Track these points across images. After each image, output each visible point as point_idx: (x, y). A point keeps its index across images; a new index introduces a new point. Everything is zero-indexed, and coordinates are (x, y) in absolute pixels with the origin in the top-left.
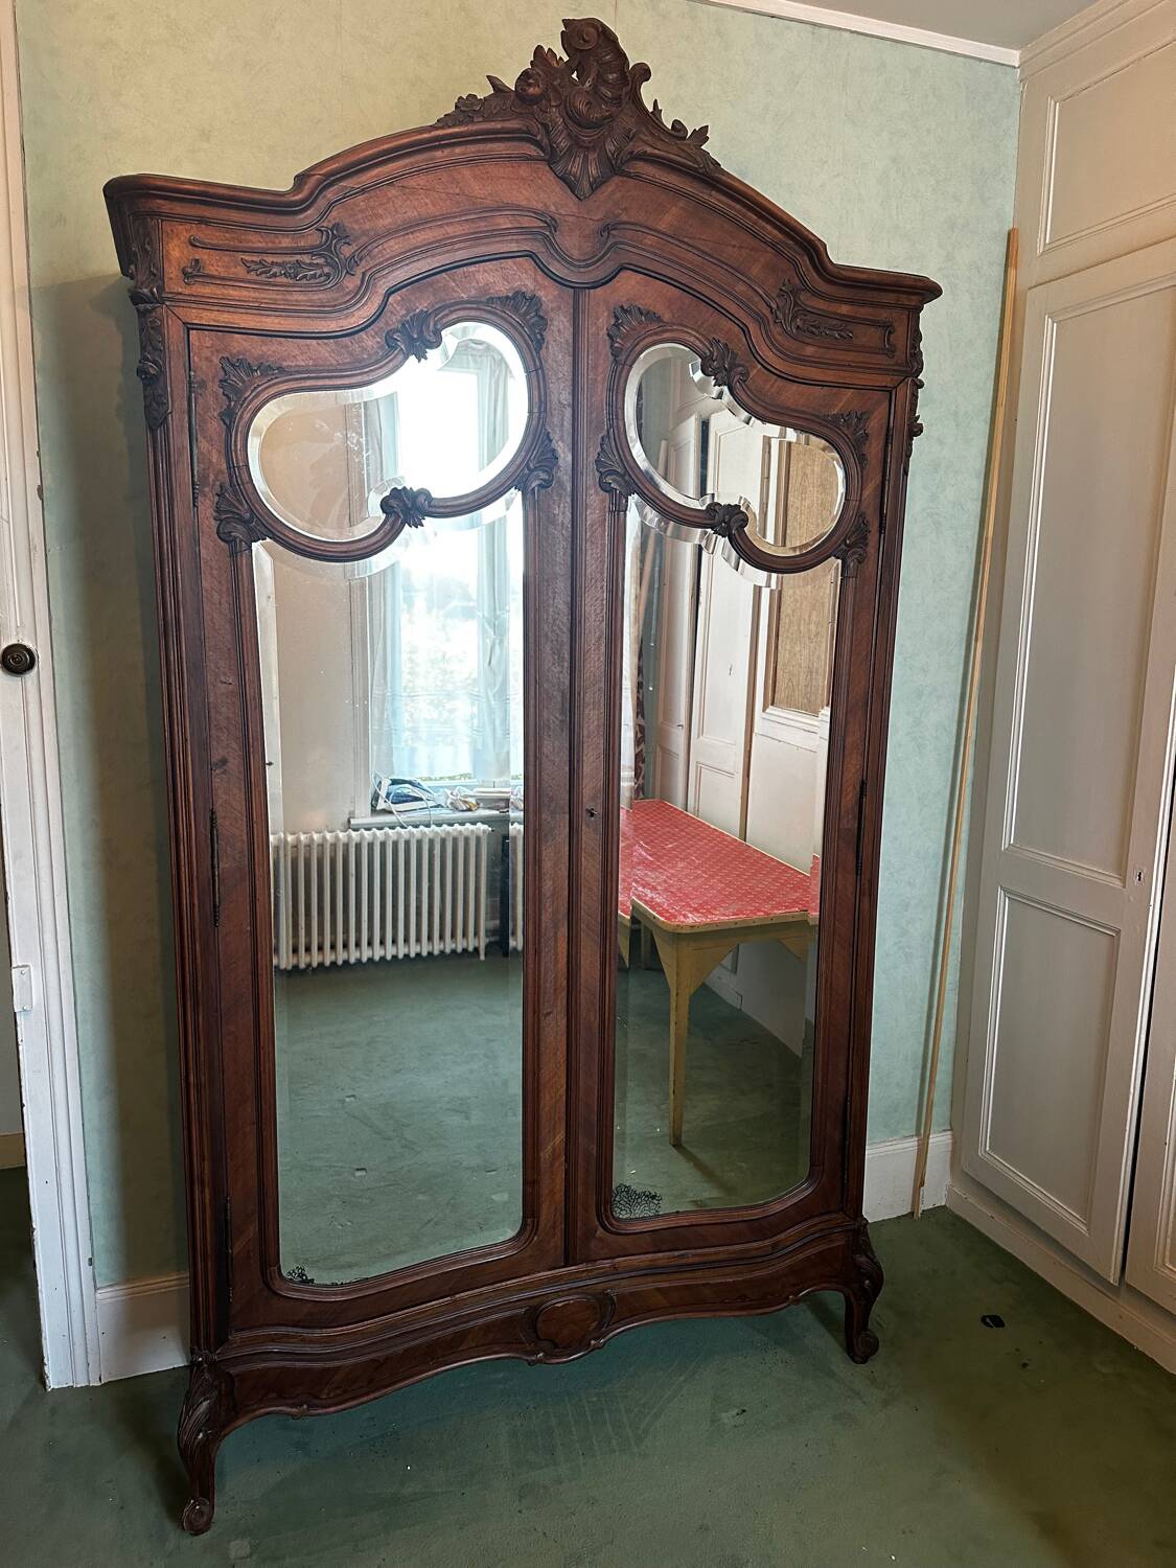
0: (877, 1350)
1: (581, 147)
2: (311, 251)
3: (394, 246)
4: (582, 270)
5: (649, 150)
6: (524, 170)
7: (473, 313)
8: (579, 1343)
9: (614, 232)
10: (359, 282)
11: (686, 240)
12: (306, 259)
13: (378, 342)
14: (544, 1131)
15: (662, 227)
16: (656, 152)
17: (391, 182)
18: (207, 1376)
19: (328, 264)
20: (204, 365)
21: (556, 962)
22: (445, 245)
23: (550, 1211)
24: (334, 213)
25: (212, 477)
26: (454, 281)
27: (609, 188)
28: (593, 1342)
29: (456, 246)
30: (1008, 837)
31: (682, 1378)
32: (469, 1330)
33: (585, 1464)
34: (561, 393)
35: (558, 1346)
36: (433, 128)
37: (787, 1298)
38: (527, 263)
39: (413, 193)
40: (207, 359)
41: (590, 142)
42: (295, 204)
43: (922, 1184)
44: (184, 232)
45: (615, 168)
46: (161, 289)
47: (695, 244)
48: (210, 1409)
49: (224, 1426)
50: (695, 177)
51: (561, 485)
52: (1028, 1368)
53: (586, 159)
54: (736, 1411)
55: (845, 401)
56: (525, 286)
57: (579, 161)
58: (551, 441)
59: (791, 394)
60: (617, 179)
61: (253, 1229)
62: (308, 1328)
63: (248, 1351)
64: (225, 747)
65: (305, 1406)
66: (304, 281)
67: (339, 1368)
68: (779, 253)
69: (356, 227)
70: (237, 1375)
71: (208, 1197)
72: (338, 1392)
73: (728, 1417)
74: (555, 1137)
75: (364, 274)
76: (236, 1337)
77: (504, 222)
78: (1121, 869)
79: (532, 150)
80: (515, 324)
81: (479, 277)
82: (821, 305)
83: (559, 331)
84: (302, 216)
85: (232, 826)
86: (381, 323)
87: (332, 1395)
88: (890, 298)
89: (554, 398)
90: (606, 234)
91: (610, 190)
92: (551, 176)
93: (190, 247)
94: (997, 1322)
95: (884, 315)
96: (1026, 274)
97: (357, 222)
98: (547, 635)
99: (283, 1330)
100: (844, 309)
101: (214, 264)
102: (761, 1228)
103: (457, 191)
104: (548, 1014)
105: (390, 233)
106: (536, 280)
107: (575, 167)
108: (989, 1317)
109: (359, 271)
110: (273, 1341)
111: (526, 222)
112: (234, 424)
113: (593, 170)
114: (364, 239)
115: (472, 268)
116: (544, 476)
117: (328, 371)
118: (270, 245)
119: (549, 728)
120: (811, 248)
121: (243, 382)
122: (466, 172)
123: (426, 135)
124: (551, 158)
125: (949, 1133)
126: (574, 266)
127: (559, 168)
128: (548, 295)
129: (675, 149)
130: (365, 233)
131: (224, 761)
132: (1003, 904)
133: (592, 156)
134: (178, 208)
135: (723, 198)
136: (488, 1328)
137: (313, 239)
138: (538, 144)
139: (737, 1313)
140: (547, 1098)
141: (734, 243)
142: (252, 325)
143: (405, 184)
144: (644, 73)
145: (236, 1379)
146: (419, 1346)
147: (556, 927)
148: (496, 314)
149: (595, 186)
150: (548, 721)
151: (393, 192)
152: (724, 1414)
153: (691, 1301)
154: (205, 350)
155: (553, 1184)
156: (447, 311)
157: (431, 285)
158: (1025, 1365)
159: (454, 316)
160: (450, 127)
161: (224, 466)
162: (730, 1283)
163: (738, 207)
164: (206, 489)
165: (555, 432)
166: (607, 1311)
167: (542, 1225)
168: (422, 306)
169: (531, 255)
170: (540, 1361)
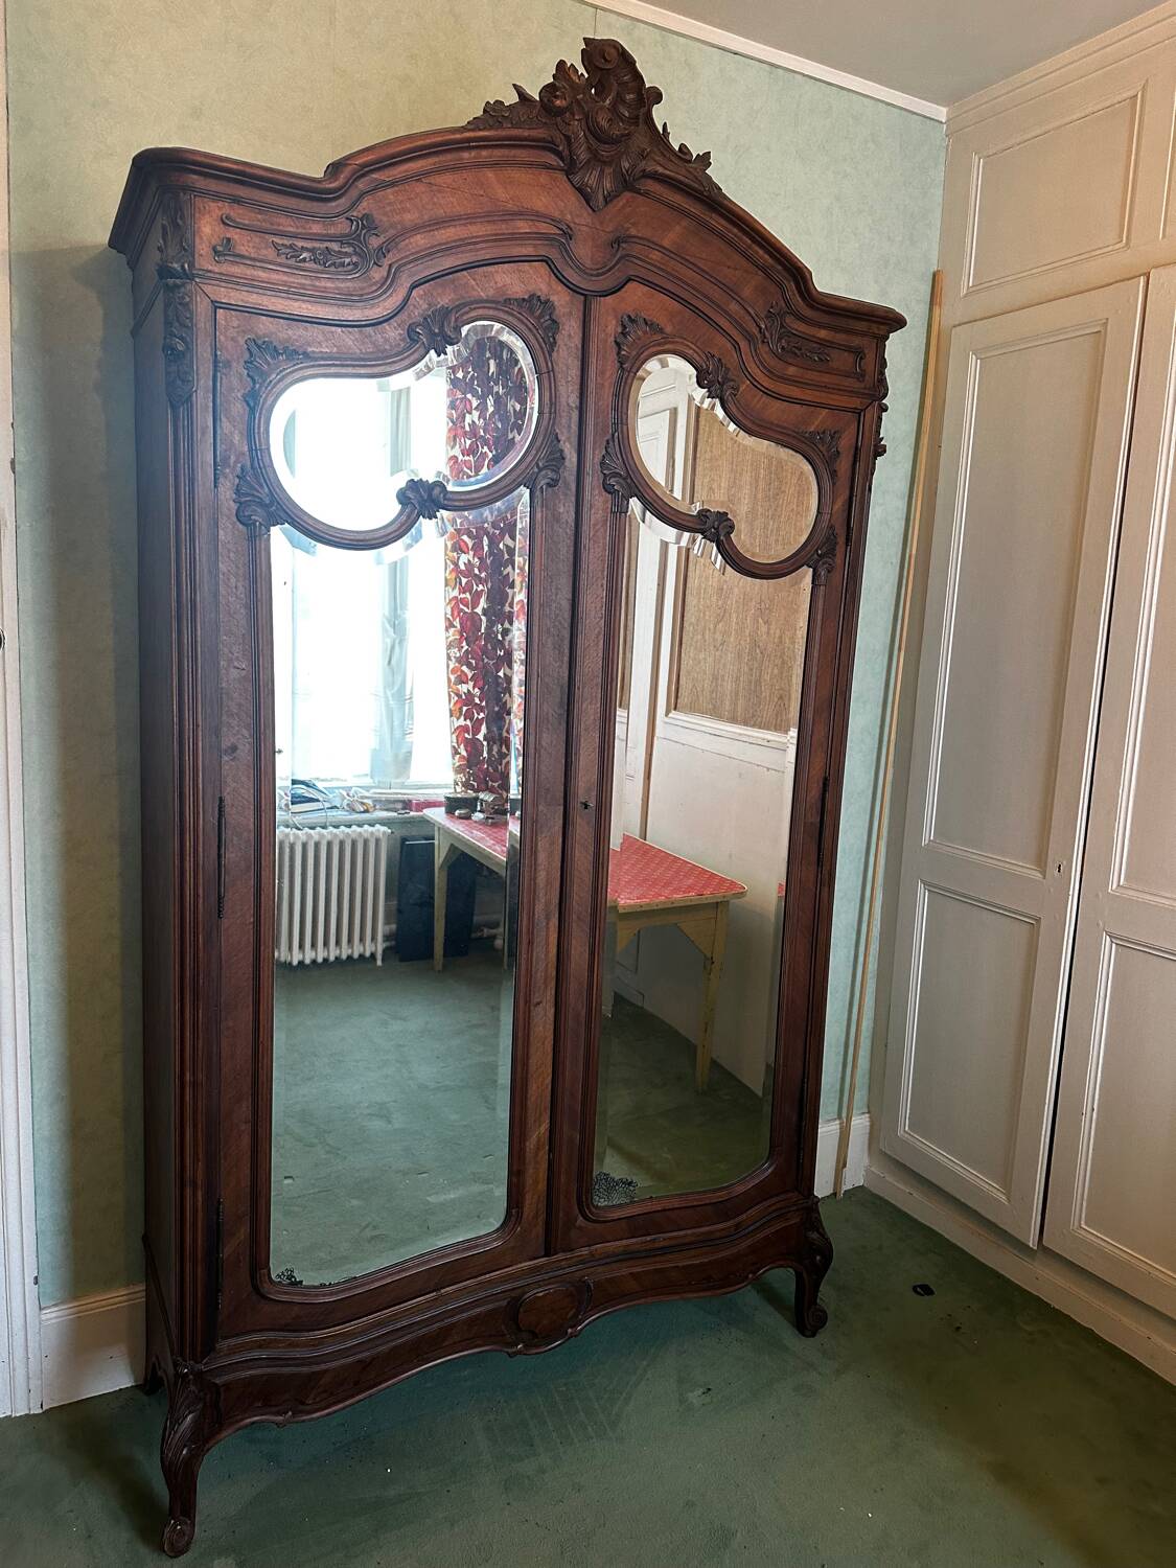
0: (825, 1324)
1: (599, 160)
2: (340, 239)
3: (420, 241)
4: (593, 278)
5: (660, 170)
6: (544, 178)
7: (491, 312)
8: (556, 1331)
9: (624, 245)
10: (385, 274)
11: (688, 257)
12: (335, 246)
13: (400, 334)
14: (531, 1120)
15: (666, 243)
16: (668, 172)
17: (418, 177)
18: (192, 1388)
19: (356, 253)
20: (230, 344)
21: (547, 952)
22: (470, 244)
23: (533, 1202)
24: (364, 204)
25: (233, 458)
26: (474, 280)
27: (621, 202)
28: (570, 1330)
29: (478, 246)
30: (928, 834)
31: (645, 1363)
32: (453, 1325)
33: (565, 1452)
34: (569, 396)
35: (537, 1337)
36: (463, 129)
37: (747, 1277)
38: (543, 268)
39: (440, 192)
40: (233, 339)
41: (607, 157)
42: (330, 191)
43: (845, 1166)
44: (216, 209)
45: (626, 184)
46: (192, 265)
47: (696, 262)
48: (195, 1421)
49: (207, 1441)
50: (696, 198)
51: (567, 485)
52: (962, 1330)
53: (602, 171)
54: (702, 1390)
55: (820, 420)
56: (541, 290)
57: (596, 173)
58: (559, 441)
59: (775, 410)
60: (628, 194)
61: (243, 1232)
62: (294, 1331)
63: (237, 1358)
64: (236, 734)
65: (290, 1413)
66: (333, 269)
67: (326, 1371)
68: (768, 276)
69: (385, 219)
70: (223, 1385)
71: (200, 1199)
72: (324, 1395)
73: (695, 1397)
74: (540, 1126)
75: (390, 266)
76: (223, 1345)
77: (523, 227)
78: (1041, 861)
79: (552, 159)
80: (530, 326)
81: (498, 279)
82: (802, 327)
83: (570, 335)
84: (334, 204)
85: (240, 816)
86: (403, 316)
87: (318, 1399)
88: (862, 326)
89: (563, 400)
90: (616, 246)
91: (621, 204)
92: (568, 186)
93: (222, 226)
94: (926, 1290)
95: (856, 341)
96: (948, 314)
97: (385, 214)
98: (548, 629)
99: (271, 1335)
100: (823, 334)
101: (244, 244)
102: (725, 1209)
103: (482, 193)
104: (538, 1004)
105: (416, 229)
106: (549, 285)
107: (591, 179)
108: (921, 1286)
109: (386, 262)
110: (260, 1347)
111: (544, 228)
112: (257, 408)
113: (608, 184)
114: (392, 232)
115: (490, 268)
116: (551, 474)
117: (352, 359)
118: (300, 231)
119: (548, 721)
120: (798, 275)
121: (269, 364)
122: (490, 174)
123: (458, 136)
124: (570, 169)
125: (867, 1115)
126: (586, 273)
127: (576, 179)
128: (561, 299)
129: (684, 172)
130: (392, 226)
131: (234, 748)
132: (923, 897)
133: (609, 170)
134: (213, 185)
135: (723, 222)
136: (472, 1321)
137: (342, 227)
138: (559, 154)
139: (702, 1294)
140: (534, 1088)
141: (729, 264)
142: (279, 308)
143: (433, 181)
144: (657, 96)
145: (222, 1389)
146: (405, 1343)
147: (548, 918)
148: (513, 315)
149: (609, 199)
150: (547, 714)
151: (420, 188)
152: (690, 1395)
153: (662, 1286)
154: (232, 330)
155: (536, 1175)
156: (467, 309)
157: (453, 281)
158: (958, 1328)
159: (473, 314)
160: (480, 130)
161: (246, 448)
162: (699, 1264)
163: (735, 230)
164: (227, 471)
165: (562, 433)
166: (585, 1298)
167: (525, 1216)
168: (445, 300)
169: (546, 260)
170: (519, 1352)
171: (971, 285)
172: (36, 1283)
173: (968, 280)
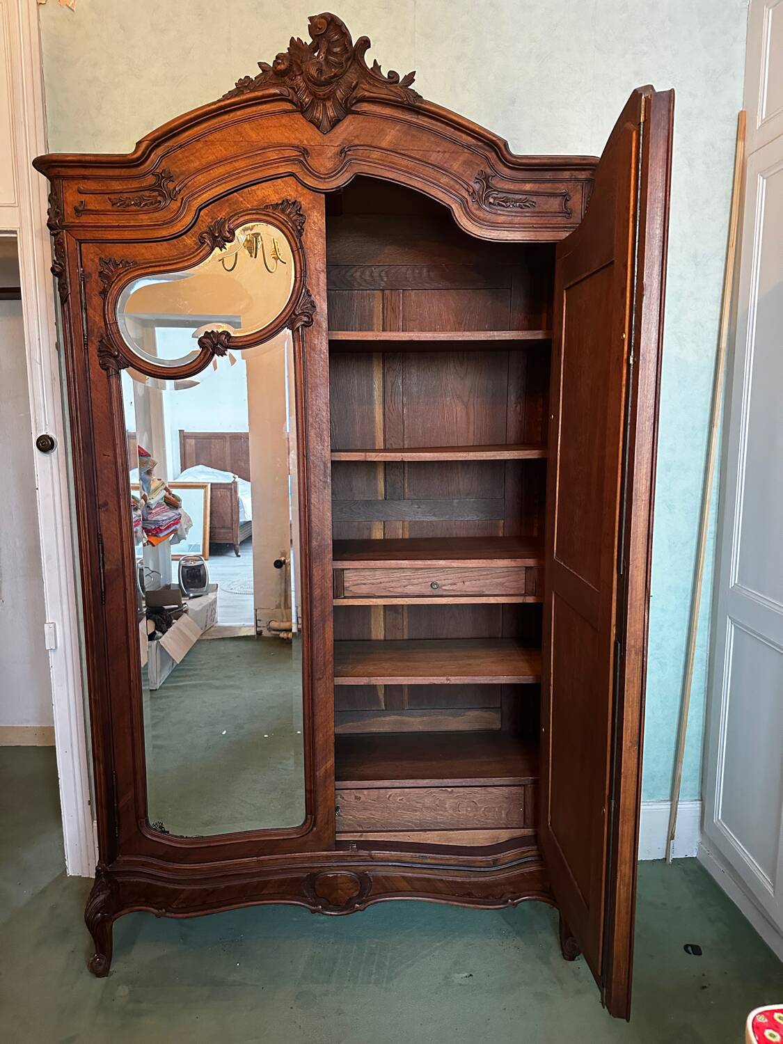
1: (319, 99)
2: (151, 188)
3: (201, 179)
4: (327, 180)
5: (366, 94)
6: (285, 120)
7: (254, 216)
8: (347, 907)
9: (348, 153)
10: (179, 205)
11: (402, 152)
12: (147, 193)
13: (194, 241)
14: (319, 757)
15: (384, 144)
16: (372, 94)
17: (198, 139)
18: (103, 880)
19: (160, 195)
20: (90, 263)
21: (325, 645)
22: (234, 175)
23: (324, 812)
24: (163, 163)
25: (96, 330)
26: (242, 197)
27: (346, 122)
28: (356, 905)
29: (241, 175)
30: (734, 579)
32: (269, 882)
34: (317, 264)
35: (331, 904)
36: (219, 101)
37: (507, 901)
38: (291, 180)
39: (212, 145)
40: (92, 260)
41: (324, 95)
42: (138, 159)
43: (672, 838)
44: (75, 186)
45: (347, 109)
46: (62, 220)
47: (409, 154)
48: (105, 900)
49: (115, 913)
50: (403, 108)
51: (319, 325)
52: (706, 990)
53: (324, 106)
54: (466, 974)
56: (290, 195)
57: (320, 108)
58: (311, 296)
60: (350, 117)
61: (131, 794)
62: (166, 861)
63: (127, 869)
64: (106, 495)
65: (164, 910)
66: (146, 207)
67: (184, 890)
68: (474, 153)
69: (177, 170)
70: (121, 883)
71: (102, 769)
72: (184, 905)
73: (459, 977)
74: (326, 763)
75: (182, 199)
76: (121, 858)
77: (273, 155)
79: (288, 106)
80: (283, 221)
81: (259, 193)
82: (511, 186)
83: (314, 222)
84: (142, 167)
85: (111, 543)
86: (195, 229)
87: (180, 906)
88: (567, 174)
89: (312, 267)
90: (343, 155)
91: (346, 124)
92: (304, 121)
93: (79, 195)
94: (696, 950)
95: (562, 188)
96: (750, 142)
97: (177, 167)
98: (312, 424)
99: (150, 860)
100: (528, 187)
101: (92, 202)
103: (241, 139)
104: (320, 679)
105: (199, 171)
106: (297, 191)
107: (318, 114)
108: (690, 945)
109: (179, 198)
110: (143, 865)
111: (288, 153)
112: (107, 299)
113: (331, 113)
114: (182, 177)
115: (253, 188)
116: (306, 319)
117: (169, 260)
118: (125, 187)
119: (315, 486)
121: (112, 272)
122: (246, 126)
123: (213, 107)
124: (302, 109)
125: (698, 802)
126: (321, 178)
127: (308, 114)
128: (305, 200)
129: (385, 91)
130: (182, 173)
131: (106, 504)
132: (730, 630)
133: (329, 104)
134: (70, 172)
135: (426, 119)
136: (282, 882)
137: (151, 180)
138: (291, 101)
140: (321, 735)
141: (438, 149)
142: (115, 237)
143: (207, 139)
144: (365, 43)
145: (120, 885)
146: (235, 885)
147: (324, 620)
148: (269, 216)
149: (335, 123)
150: (315, 482)
151: (200, 145)
152: (457, 975)
153: (429, 888)
154: (91, 255)
155: (325, 795)
156: (236, 217)
157: (227, 201)
158: (704, 987)
159: (241, 219)
160: (228, 99)
161: (103, 323)
162: (458, 882)
163: (439, 124)
164: (93, 338)
165: (313, 289)
166: (366, 886)
167: (319, 820)
168: (222, 215)
169: (292, 175)
170: (318, 911)
171: (764, 117)
172: (89, 804)
173: (762, 113)
